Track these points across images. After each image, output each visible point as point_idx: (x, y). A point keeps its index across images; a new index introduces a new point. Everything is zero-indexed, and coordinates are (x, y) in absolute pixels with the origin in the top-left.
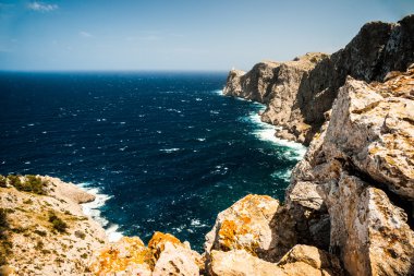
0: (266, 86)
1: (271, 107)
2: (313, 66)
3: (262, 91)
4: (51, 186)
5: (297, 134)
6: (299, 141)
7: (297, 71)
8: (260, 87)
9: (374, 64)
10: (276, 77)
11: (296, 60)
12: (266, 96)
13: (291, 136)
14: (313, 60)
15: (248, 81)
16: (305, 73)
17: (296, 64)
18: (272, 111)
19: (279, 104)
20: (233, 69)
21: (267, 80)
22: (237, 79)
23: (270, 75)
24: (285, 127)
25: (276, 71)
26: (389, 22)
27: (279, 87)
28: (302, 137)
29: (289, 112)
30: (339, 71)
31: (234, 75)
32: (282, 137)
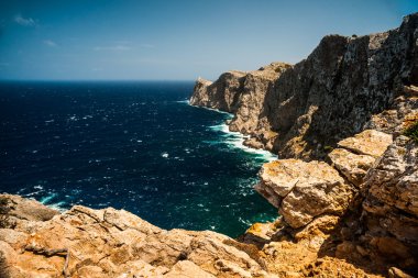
0: (232, 96)
1: (239, 116)
2: (277, 76)
3: (229, 100)
4: (11, 205)
5: (264, 141)
6: (267, 149)
7: (262, 81)
8: (227, 96)
9: (334, 74)
10: (242, 86)
11: (261, 69)
12: (232, 105)
13: (259, 144)
14: (278, 70)
15: (215, 91)
16: (270, 83)
17: (261, 74)
18: (239, 120)
19: (246, 113)
20: (200, 79)
21: (234, 89)
22: (203, 89)
23: (237, 84)
24: (253, 135)
25: (242, 80)
26: (345, 36)
27: (246, 97)
28: (270, 145)
29: (256, 120)
30: (302, 81)
31: (201, 85)
32: (250, 146)
